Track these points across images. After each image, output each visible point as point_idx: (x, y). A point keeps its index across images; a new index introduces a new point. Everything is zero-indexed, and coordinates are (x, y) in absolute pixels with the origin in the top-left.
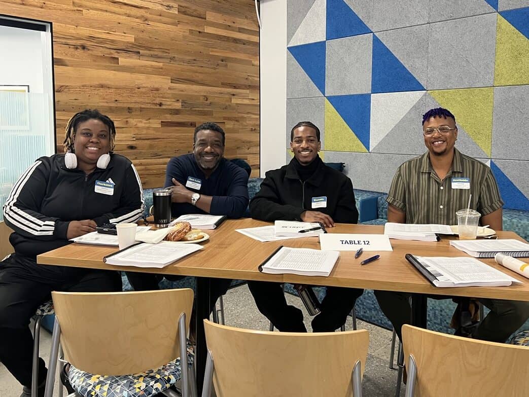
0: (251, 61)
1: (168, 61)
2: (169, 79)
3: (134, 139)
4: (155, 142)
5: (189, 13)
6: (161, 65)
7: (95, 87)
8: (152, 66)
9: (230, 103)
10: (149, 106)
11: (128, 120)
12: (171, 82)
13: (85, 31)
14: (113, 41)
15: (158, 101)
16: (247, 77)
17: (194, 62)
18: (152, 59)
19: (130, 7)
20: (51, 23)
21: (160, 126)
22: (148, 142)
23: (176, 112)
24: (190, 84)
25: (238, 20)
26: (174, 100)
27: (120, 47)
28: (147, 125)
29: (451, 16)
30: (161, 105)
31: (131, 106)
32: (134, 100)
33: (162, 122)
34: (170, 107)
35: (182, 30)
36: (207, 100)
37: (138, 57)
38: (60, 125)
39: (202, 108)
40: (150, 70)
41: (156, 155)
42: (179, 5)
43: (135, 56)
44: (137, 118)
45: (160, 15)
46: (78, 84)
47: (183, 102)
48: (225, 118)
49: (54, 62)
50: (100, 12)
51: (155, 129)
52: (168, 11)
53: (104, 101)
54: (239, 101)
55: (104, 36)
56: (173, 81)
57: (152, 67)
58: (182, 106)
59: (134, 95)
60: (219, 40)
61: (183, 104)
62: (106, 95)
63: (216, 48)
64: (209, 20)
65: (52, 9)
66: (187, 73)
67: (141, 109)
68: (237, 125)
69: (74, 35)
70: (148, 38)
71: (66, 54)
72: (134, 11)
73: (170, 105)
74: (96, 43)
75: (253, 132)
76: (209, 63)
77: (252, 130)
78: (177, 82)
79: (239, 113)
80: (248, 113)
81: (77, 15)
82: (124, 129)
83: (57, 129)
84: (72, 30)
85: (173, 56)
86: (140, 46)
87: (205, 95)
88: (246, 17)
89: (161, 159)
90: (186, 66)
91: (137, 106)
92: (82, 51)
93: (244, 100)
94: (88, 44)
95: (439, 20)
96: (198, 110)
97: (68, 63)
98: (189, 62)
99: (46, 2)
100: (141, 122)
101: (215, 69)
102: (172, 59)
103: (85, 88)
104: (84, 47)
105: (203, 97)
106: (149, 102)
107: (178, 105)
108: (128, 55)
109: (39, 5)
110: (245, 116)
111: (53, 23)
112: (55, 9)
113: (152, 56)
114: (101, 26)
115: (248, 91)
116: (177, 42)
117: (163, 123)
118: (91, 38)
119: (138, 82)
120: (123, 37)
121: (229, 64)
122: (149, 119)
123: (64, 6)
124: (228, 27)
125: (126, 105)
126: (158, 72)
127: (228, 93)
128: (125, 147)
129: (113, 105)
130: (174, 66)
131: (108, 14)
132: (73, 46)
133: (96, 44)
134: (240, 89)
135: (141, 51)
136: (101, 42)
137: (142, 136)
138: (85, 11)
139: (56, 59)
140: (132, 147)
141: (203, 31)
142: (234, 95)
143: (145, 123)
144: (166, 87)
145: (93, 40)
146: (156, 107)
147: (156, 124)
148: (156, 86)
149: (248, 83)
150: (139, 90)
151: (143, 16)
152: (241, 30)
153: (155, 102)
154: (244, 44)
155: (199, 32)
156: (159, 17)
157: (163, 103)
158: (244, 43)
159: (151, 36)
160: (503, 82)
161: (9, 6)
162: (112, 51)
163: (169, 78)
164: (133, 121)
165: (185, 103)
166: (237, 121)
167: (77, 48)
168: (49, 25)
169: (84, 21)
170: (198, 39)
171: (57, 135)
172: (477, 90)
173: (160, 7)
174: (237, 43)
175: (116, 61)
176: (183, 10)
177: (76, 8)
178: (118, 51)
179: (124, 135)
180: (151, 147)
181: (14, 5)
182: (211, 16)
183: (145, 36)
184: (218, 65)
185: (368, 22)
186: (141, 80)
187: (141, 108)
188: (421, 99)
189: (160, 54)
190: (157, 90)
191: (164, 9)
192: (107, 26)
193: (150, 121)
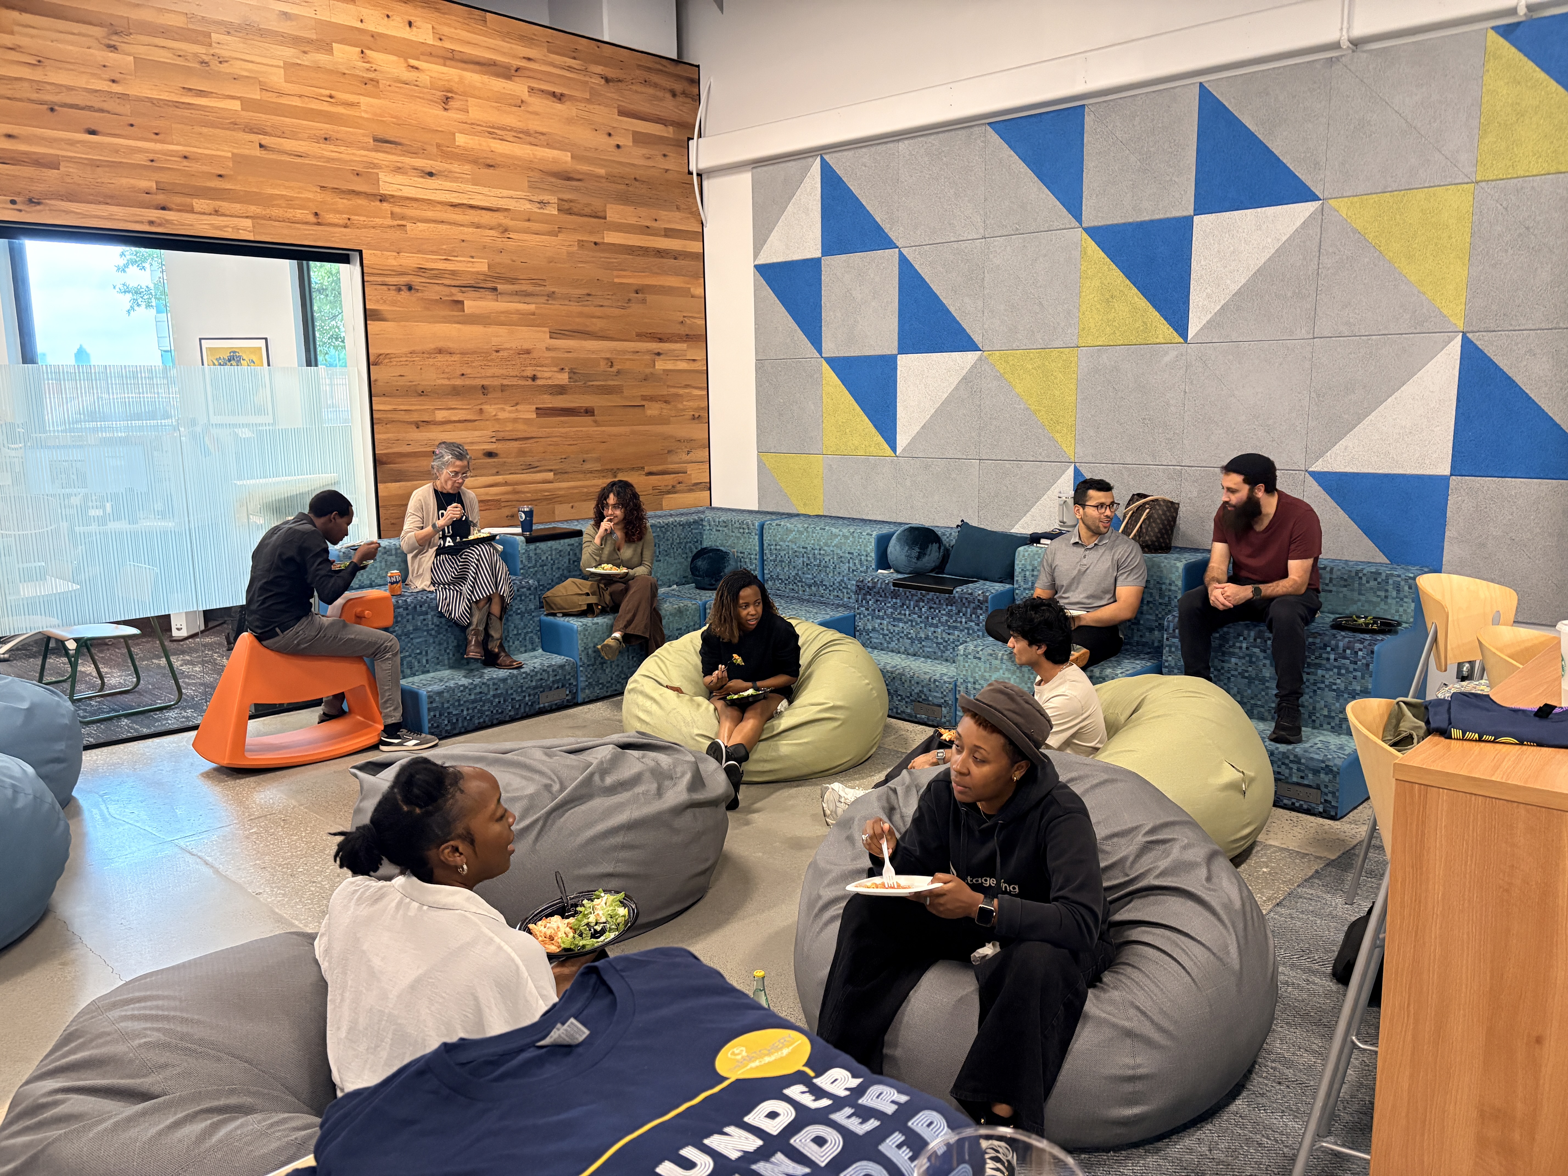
0: (689, 288)
1: (543, 299)
2: (544, 332)
3: (494, 440)
4: (526, 445)
5: (575, 210)
6: (532, 307)
7: (429, 353)
8: (518, 310)
9: (651, 370)
10: (515, 382)
11: (482, 407)
12: (551, 338)
13: (410, 260)
14: (453, 273)
15: (529, 372)
16: (681, 319)
17: (589, 298)
18: (517, 298)
19: (479, 212)
20: (360, 252)
21: (535, 416)
22: (516, 444)
23: (561, 390)
24: (581, 339)
25: (663, 214)
26: (555, 369)
27: (465, 283)
28: (513, 415)
29: (1017, 229)
30: (534, 378)
31: (485, 382)
32: (490, 372)
33: (537, 409)
34: (550, 382)
35: (567, 243)
36: (611, 366)
37: (495, 297)
38: (379, 419)
39: (604, 381)
40: (515, 317)
41: (530, 468)
42: (559, 199)
43: (489, 295)
44: (495, 404)
45: (529, 220)
46: (405, 350)
47: (572, 372)
48: (644, 398)
49: (368, 315)
50: (432, 225)
51: (527, 421)
52: (541, 211)
53: (442, 376)
54: (670, 366)
55: (441, 265)
56: (553, 335)
57: (518, 312)
58: (570, 378)
59: (490, 364)
60: (629, 254)
61: (572, 375)
62: (447, 366)
63: (624, 270)
64: (611, 219)
65: (360, 228)
66: (577, 320)
67: (503, 388)
68: (666, 410)
69: (395, 268)
70: (510, 262)
71: (385, 302)
72: (486, 218)
73: (550, 378)
74: (428, 278)
75: (696, 421)
76: (613, 297)
77: (694, 418)
78: (559, 336)
79: (668, 386)
80: (687, 386)
81: (398, 234)
82: (476, 423)
83: (375, 427)
84: (392, 261)
85: (553, 290)
86: (497, 278)
87: (608, 356)
88: (678, 208)
89: (539, 474)
90: (575, 308)
91: (497, 382)
92: (408, 293)
93: (679, 363)
94: (416, 281)
95: (999, 234)
96: (599, 386)
97: (389, 317)
98: (579, 299)
99: (352, 217)
100: (503, 410)
101: (623, 308)
102: (551, 296)
103: (414, 355)
104: (410, 288)
105: (606, 361)
106: (514, 374)
107: (563, 378)
108: (477, 294)
109: (341, 222)
110: (681, 391)
111: (364, 251)
112: (365, 227)
113: (517, 293)
114: (434, 248)
115: (684, 346)
116: (559, 265)
117: (540, 411)
118: (421, 270)
119: (495, 341)
120: (470, 265)
121: (650, 298)
122: (517, 404)
123: (377, 220)
124: (646, 230)
125: (480, 382)
126: (528, 320)
127: (649, 352)
128: (480, 455)
129: (459, 382)
130: (555, 308)
131: (445, 227)
132: (394, 287)
133: (428, 281)
134: (671, 342)
135: (499, 287)
136: (436, 277)
137: (507, 435)
138: (409, 226)
139: (371, 310)
140: (490, 454)
141: (601, 241)
142: (659, 354)
143: (510, 412)
144: (543, 346)
145: (423, 274)
146: (527, 383)
147: (527, 412)
148: (526, 346)
149: (683, 330)
150: (498, 354)
151: (500, 225)
152: (669, 233)
153: (525, 374)
154: (675, 259)
155: (596, 244)
156: (527, 224)
157: (539, 375)
158: (676, 255)
159: (514, 258)
160: (1090, 342)
161: (299, 229)
162: (454, 290)
163: (547, 329)
164: (491, 409)
165: (574, 373)
166: (666, 402)
167: (400, 290)
168: (357, 254)
169: (409, 243)
170: (593, 257)
171: (376, 436)
172: (1055, 353)
173: (528, 206)
174: (662, 257)
175: (460, 306)
176: (566, 206)
177: (396, 223)
178: (463, 289)
179: (477, 433)
180: (522, 453)
181: (305, 227)
182: (615, 212)
183: (504, 259)
184: (629, 300)
185: (891, 229)
186: (500, 336)
187: (502, 385)
188: (974, 366)
189: (530, 288)
190: (528, 352)
191: (534, 208)
192: (444, 247)
193: (518, 407)
